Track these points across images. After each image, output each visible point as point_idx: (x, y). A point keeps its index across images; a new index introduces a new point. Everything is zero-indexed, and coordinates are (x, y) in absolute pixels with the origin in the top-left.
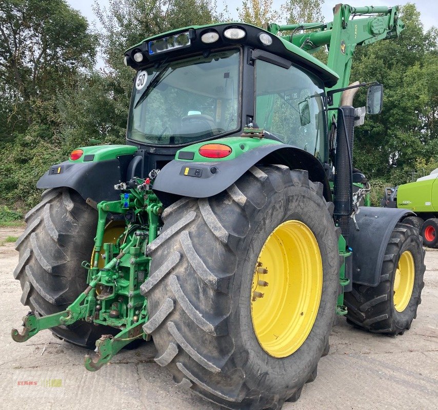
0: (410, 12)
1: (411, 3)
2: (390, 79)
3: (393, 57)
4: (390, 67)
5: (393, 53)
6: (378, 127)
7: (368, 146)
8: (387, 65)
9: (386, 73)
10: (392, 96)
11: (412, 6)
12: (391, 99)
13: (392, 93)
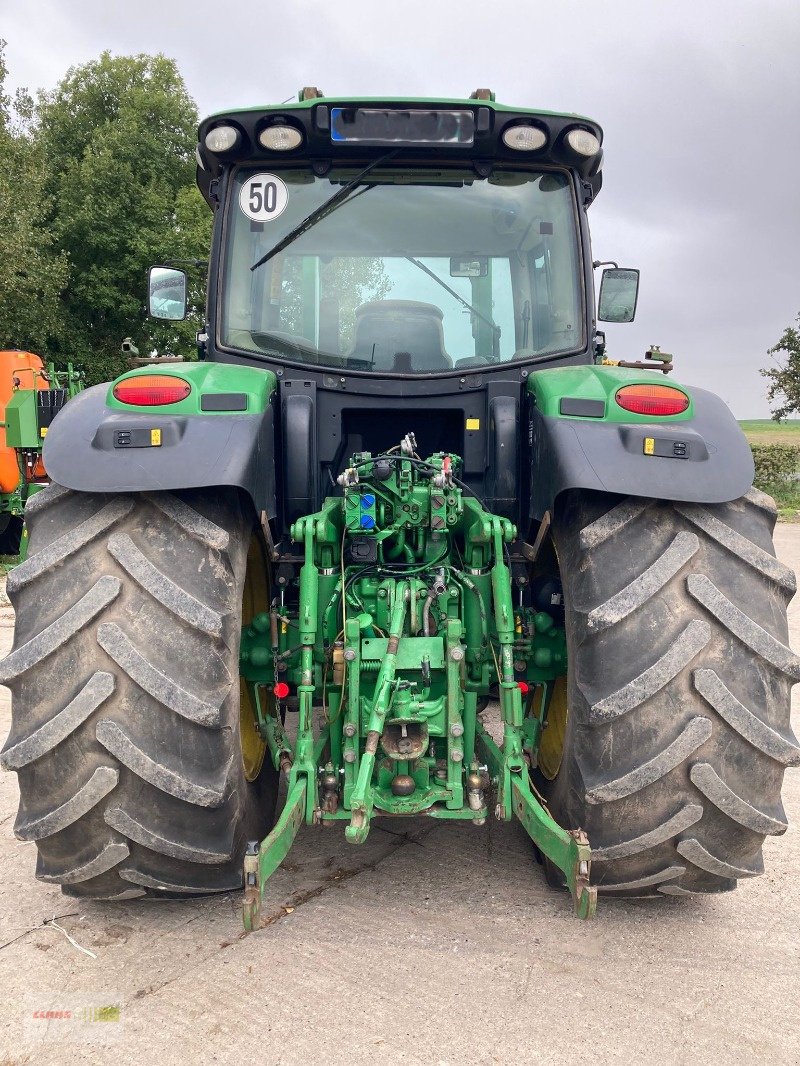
0: (166, 73)
1: (168, 57)
2: (147, 207)
3: (149, 161)
4: (145, 180)
5: (148, 153)
6: (129, 302)
7: (108, 341)
8: (138, 177)
9: (138, 193)
10: (156, 244)
11: (169, 64)
12: (154, 248)
13: (154, 236)
